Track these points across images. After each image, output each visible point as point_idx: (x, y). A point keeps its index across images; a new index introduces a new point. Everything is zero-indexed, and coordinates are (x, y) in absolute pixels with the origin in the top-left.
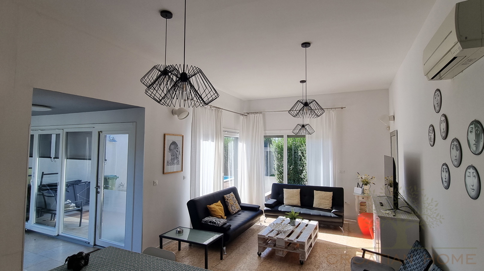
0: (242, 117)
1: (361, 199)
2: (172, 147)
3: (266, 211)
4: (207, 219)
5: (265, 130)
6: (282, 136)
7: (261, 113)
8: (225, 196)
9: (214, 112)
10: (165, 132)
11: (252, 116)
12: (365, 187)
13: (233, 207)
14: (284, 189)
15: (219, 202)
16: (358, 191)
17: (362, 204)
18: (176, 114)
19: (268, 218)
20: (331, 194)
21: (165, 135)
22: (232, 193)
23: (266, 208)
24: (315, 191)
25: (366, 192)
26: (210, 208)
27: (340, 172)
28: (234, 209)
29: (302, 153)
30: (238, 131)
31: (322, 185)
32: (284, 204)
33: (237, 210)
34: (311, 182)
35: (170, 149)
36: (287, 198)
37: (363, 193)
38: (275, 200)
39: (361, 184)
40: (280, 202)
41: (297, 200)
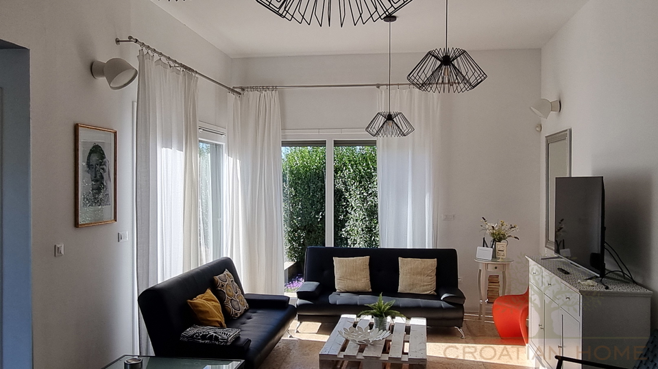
0: (232, 96)
1: (491, 268)
2: (95, 158)
3: (301, 307)
4: (191, 331)
5: (284, 129)
6: (323, 143)
7: (274, 88)
8: (217, 278)
9: (181, 77)
10: (78, 121)
11: (252, 95)
12: (499, 246)
13: (235, 303)
14: (336, 259)
15: (209, 291)
16: (485, 254)
17: (492, 280)
18: (102, 73)
19: (303, 323)
20: (433, 262)
21: (76, 128)
22: (226, 272)
23: (299, 302)
24: (400, 259)
25: (500, 255)
26: (195, 305)
27: (446, 217)
28: (237, 307)
29: (344, 183)
30: (222, 130)
31: (409, 246)
32: (335, 290)
33: (243, 308)
34: (387, 241)
35: (89, 165)
36: (340, 279)
37: (494, 256)
38: (316, 283)
39: (489, 240)
40: (327, 285)
41: (364, 280)
